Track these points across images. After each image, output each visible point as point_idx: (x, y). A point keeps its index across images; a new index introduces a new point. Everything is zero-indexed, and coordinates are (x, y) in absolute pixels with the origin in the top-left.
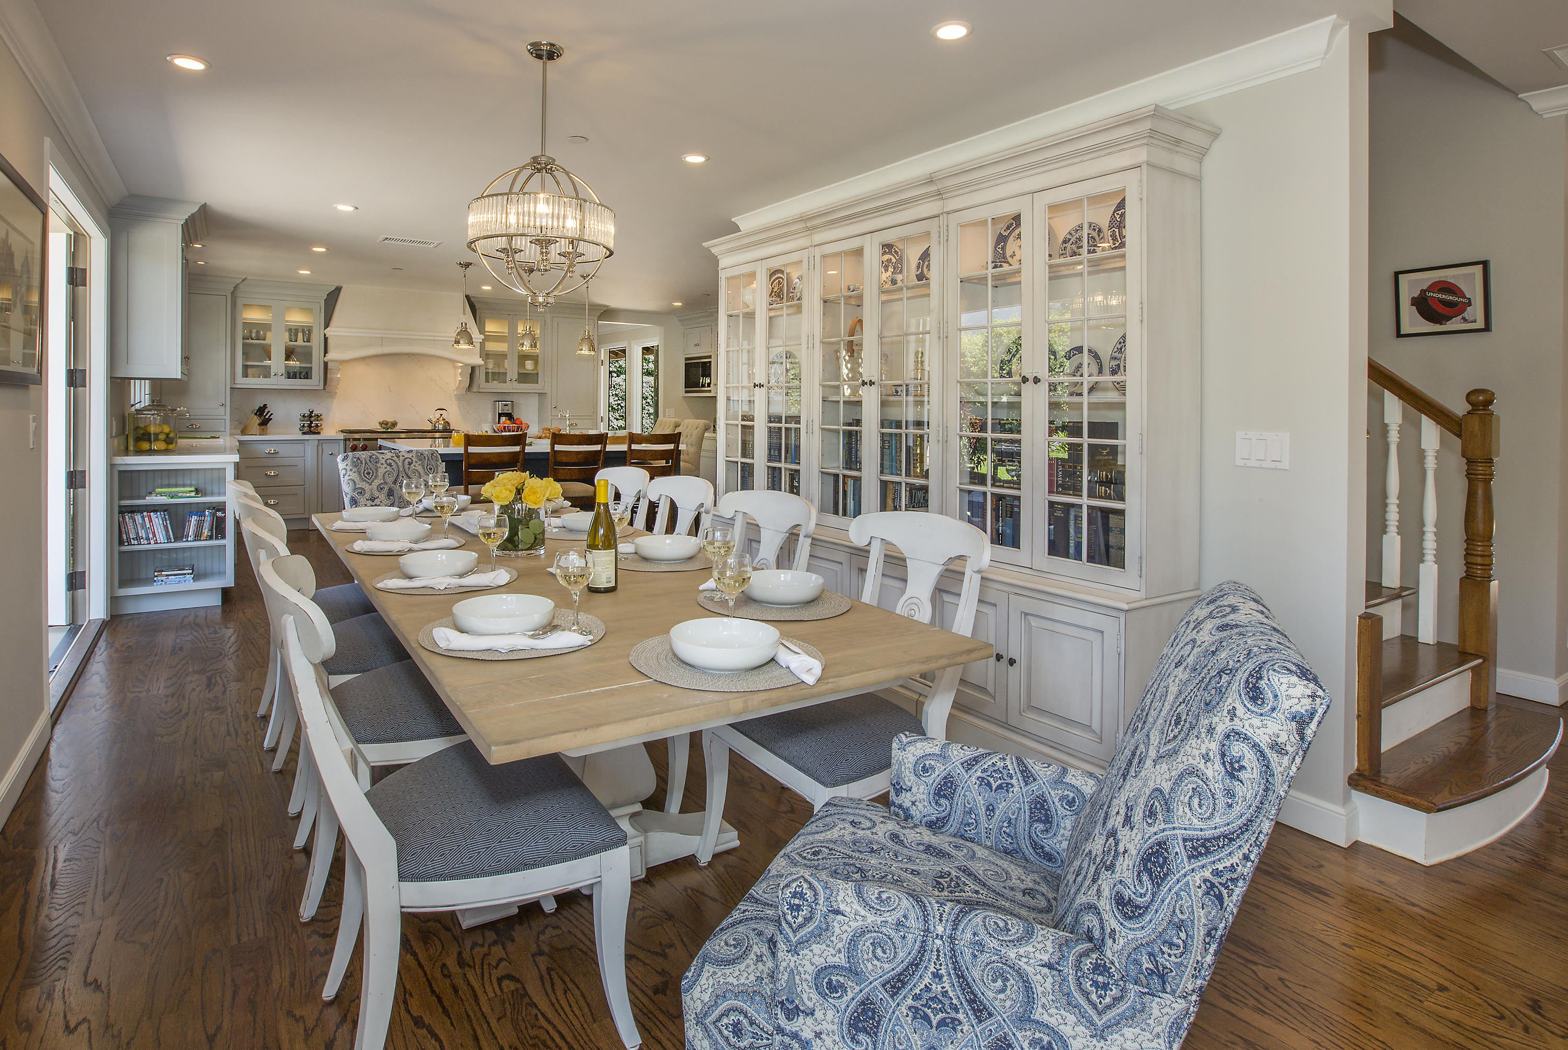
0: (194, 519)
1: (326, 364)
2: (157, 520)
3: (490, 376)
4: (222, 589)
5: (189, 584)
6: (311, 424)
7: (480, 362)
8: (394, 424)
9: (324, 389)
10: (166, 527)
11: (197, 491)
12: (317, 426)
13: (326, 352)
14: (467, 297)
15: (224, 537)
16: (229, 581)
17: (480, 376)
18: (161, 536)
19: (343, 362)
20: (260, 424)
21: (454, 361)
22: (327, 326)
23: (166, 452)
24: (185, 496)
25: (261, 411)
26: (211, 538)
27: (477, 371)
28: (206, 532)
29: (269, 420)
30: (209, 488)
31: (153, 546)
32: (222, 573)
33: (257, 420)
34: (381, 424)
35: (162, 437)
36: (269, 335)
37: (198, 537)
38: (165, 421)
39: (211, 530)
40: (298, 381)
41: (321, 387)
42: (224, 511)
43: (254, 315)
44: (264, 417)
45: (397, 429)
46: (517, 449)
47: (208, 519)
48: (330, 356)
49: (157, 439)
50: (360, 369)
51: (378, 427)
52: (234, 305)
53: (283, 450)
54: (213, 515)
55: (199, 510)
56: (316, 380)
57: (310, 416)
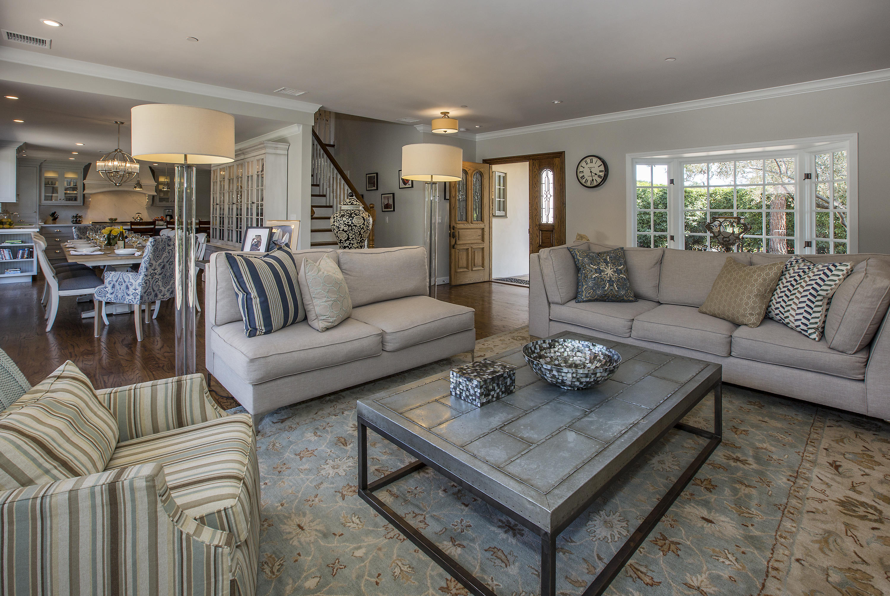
0: (21, 251)
1: (84, 195)
2: (6, 252)
3: (161, 200)
4: (33, 276)
5: (19, 274)
6: (77, 220)
7: (156, 194)
8: (116, 219)
9: (83, 205)
10: (10, 254)
11: (22, 242)
12: (80, 220)
13: (84, 190)
14: (150, 167)
15: (33, 258)
16: (35, 273)
17: (157, 200)
18: (7, 257)
19: (91, 194)
20: (53, 220)
21: (145, 194)
22: (84, 179)
23: (10, 228)
24: (18, 243)
25: (53, 214)
26: (28, 258)
27: (155, 197)
28: (26, 256)
29: (57, 218)
30: (27, 241)
31: (4, 261)
32: (32, 271)
33: (51, 218)
34: (109, 219)
35: (8, 223)
36: (57, 183)
37: (22, 257)
38: (9, 217)
39: (28, 255)
40: (71, 202)
41: (82, 204)
42: (33, 249)
43: (50, 175)
44: (54, 217)
45: (117, 221)
46: (153, 227)
47: (27, 252)
48: (85, 192)
49: (6, 224)
50: (101, 197)
51: (108, 221)
52: (40, 171)
53: (63, 230)
54: (29, 250)
55: (23, 248)
56: (79, 202)
57: (76, 216)
